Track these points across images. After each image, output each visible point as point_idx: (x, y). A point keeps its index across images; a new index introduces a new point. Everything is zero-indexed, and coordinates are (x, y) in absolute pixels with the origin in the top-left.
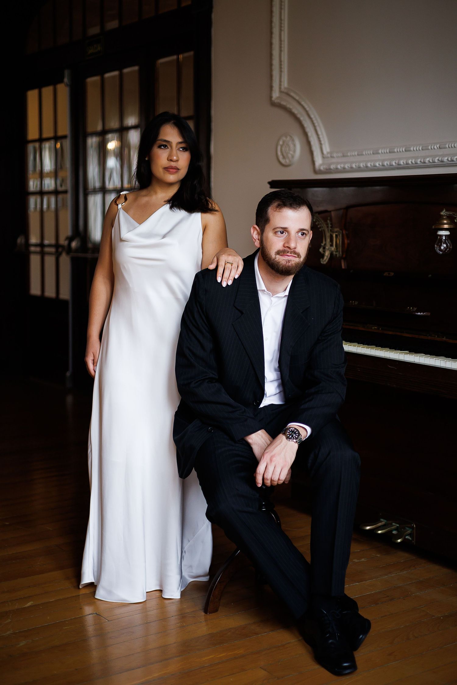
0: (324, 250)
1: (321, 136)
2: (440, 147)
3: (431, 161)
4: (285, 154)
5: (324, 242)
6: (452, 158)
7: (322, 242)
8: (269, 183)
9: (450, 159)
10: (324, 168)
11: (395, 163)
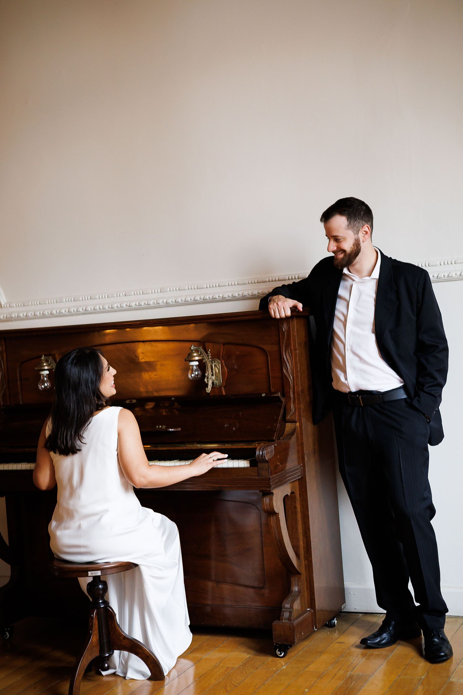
2: (126, 294)
3: (119, 306)
6: (140, 303)
9: (137, 304)
10: (3, 317)
11: (83, 309)
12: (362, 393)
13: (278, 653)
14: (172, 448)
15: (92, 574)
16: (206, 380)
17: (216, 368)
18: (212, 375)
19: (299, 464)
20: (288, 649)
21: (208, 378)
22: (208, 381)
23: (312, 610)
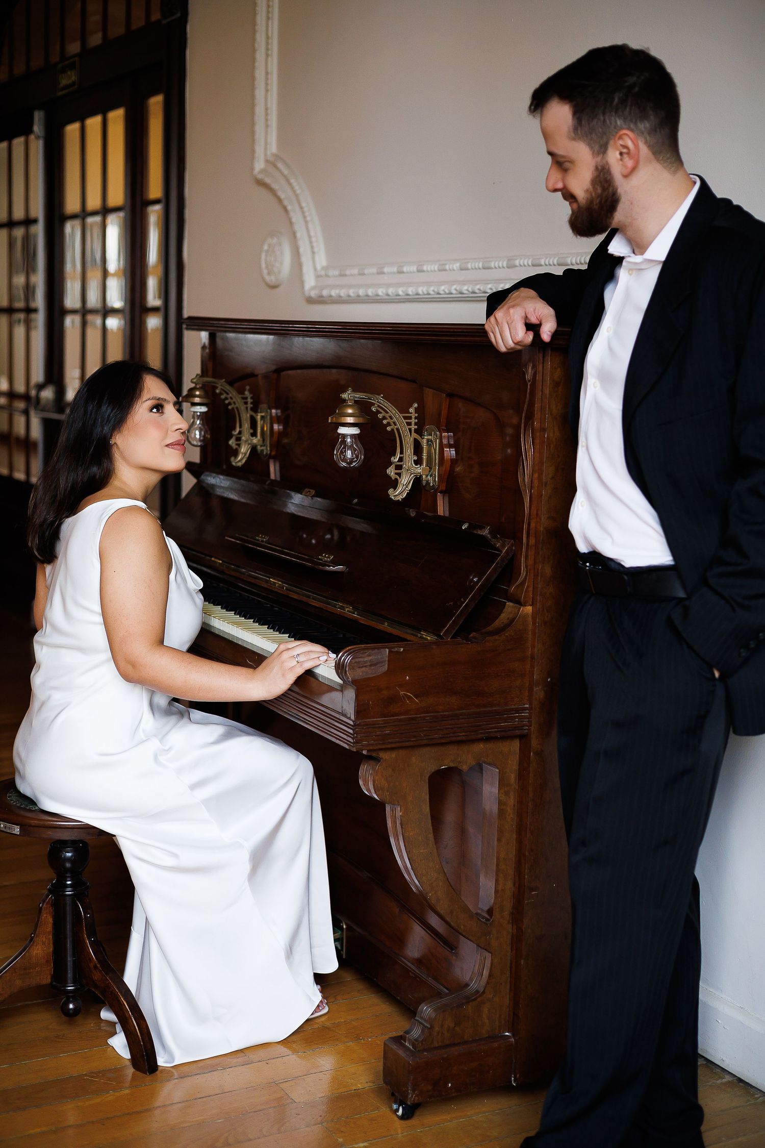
0: (237, 443)
1: (314, 240)
4: (270, 267)
5: (238, 430)
7: (234, 429)
9: (470, 290)
10: (315, 294)
13: (393, 1106)
16: (391, 472)
17: (432, 448)
18: (418, 462)
21: (398, 467)
22: (398, 474)
23: (512, 1040)
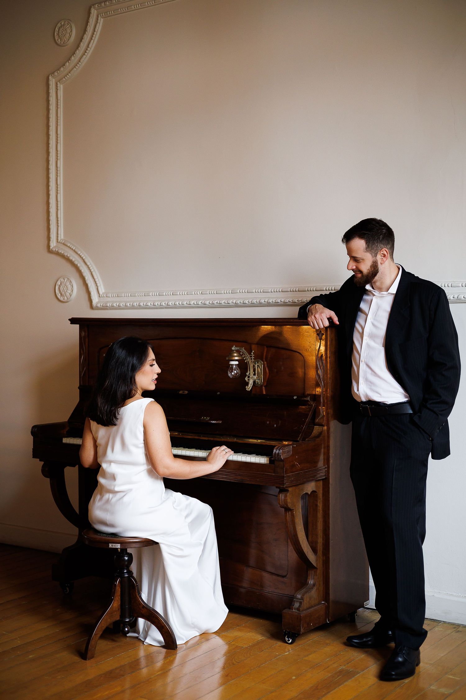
1: (97, 280)
2: (202, 293)
3: (196, 303)
4: (63, 293)
6: (213, 302)
8: (69, 320)
9: (211, 303)
10: (100, 305)
11: (165, 304)
12: (371, 402)
13: (287, 639)
14: (212, 439)
15: (112, 546)
16: (246, 379)
17: (259, 368)
18: (254, 375)
19: (324, 465)
20: (296, 637)
21: (249, 377)
22: (249, 380)
23: (326, 604)
